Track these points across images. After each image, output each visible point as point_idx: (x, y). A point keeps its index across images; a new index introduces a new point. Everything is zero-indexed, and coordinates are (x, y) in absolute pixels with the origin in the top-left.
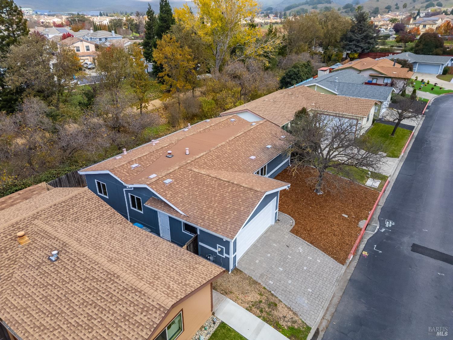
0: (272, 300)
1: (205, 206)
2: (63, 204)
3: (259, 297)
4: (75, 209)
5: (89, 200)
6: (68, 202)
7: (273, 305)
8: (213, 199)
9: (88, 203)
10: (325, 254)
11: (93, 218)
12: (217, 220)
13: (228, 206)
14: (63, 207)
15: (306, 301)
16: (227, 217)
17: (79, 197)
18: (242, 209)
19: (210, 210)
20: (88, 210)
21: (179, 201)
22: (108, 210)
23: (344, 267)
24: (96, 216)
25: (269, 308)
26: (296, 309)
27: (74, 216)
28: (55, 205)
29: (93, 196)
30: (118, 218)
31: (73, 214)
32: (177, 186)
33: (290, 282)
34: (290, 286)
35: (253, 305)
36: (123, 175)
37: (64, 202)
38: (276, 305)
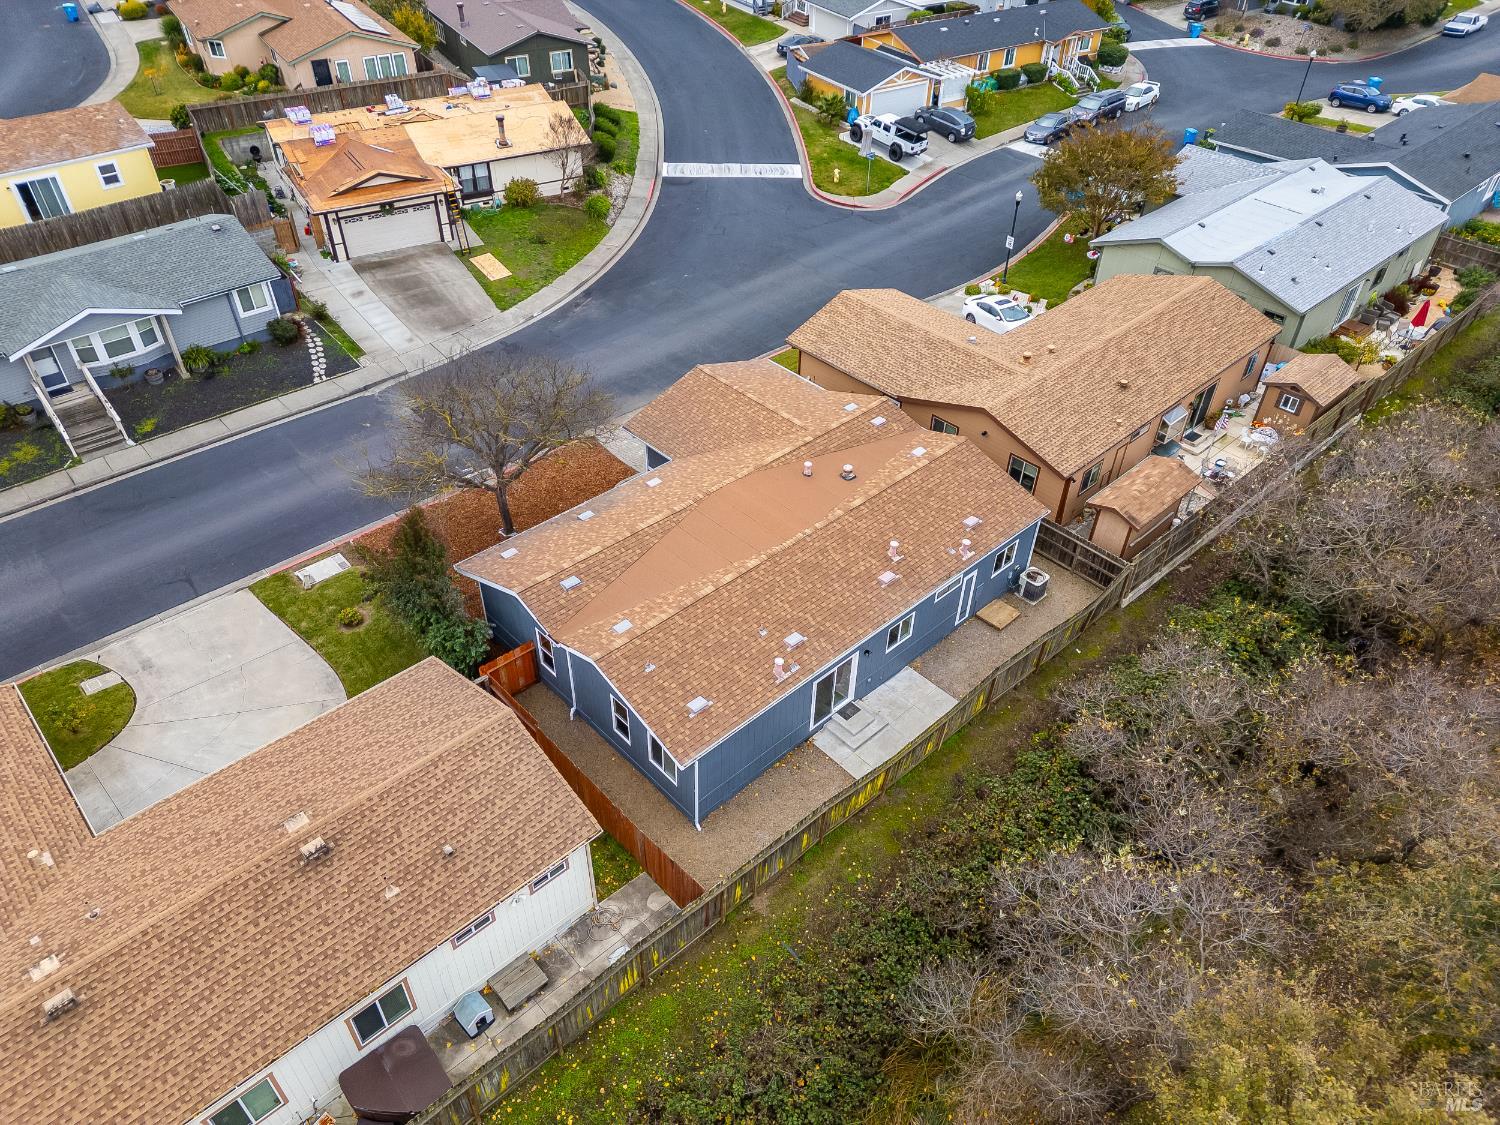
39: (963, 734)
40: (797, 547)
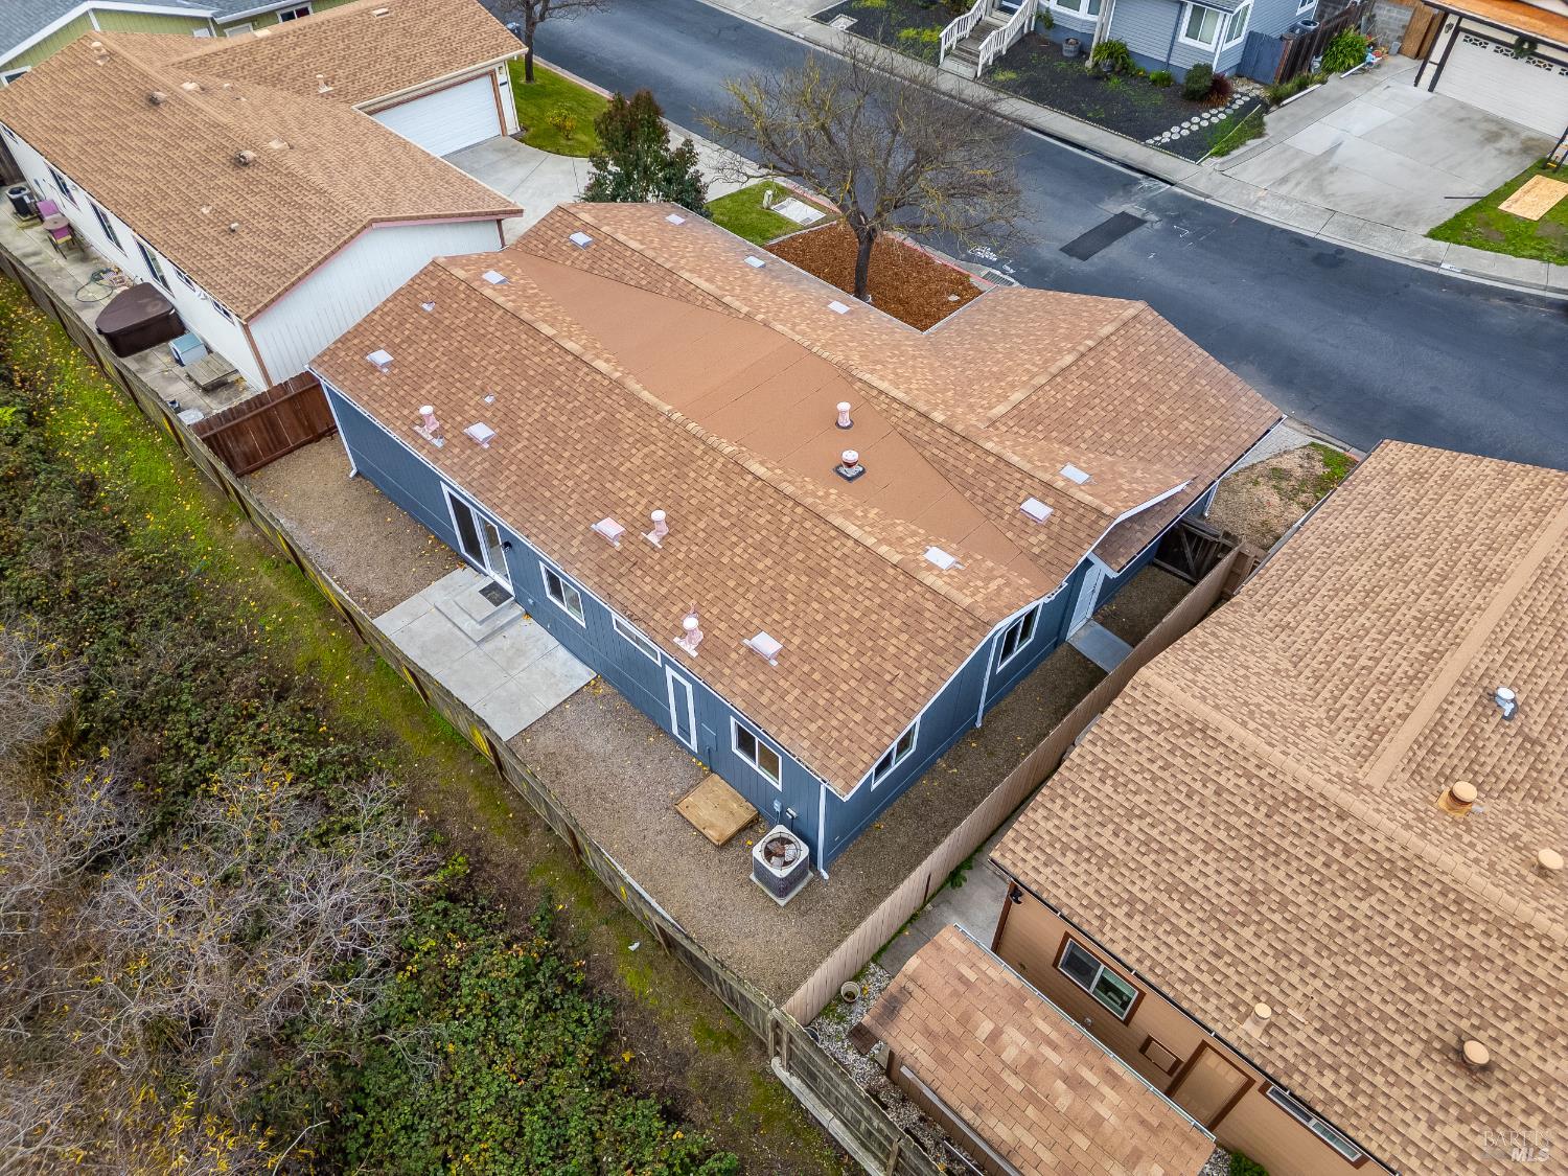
39: (459, 745)
40: (644, 408)
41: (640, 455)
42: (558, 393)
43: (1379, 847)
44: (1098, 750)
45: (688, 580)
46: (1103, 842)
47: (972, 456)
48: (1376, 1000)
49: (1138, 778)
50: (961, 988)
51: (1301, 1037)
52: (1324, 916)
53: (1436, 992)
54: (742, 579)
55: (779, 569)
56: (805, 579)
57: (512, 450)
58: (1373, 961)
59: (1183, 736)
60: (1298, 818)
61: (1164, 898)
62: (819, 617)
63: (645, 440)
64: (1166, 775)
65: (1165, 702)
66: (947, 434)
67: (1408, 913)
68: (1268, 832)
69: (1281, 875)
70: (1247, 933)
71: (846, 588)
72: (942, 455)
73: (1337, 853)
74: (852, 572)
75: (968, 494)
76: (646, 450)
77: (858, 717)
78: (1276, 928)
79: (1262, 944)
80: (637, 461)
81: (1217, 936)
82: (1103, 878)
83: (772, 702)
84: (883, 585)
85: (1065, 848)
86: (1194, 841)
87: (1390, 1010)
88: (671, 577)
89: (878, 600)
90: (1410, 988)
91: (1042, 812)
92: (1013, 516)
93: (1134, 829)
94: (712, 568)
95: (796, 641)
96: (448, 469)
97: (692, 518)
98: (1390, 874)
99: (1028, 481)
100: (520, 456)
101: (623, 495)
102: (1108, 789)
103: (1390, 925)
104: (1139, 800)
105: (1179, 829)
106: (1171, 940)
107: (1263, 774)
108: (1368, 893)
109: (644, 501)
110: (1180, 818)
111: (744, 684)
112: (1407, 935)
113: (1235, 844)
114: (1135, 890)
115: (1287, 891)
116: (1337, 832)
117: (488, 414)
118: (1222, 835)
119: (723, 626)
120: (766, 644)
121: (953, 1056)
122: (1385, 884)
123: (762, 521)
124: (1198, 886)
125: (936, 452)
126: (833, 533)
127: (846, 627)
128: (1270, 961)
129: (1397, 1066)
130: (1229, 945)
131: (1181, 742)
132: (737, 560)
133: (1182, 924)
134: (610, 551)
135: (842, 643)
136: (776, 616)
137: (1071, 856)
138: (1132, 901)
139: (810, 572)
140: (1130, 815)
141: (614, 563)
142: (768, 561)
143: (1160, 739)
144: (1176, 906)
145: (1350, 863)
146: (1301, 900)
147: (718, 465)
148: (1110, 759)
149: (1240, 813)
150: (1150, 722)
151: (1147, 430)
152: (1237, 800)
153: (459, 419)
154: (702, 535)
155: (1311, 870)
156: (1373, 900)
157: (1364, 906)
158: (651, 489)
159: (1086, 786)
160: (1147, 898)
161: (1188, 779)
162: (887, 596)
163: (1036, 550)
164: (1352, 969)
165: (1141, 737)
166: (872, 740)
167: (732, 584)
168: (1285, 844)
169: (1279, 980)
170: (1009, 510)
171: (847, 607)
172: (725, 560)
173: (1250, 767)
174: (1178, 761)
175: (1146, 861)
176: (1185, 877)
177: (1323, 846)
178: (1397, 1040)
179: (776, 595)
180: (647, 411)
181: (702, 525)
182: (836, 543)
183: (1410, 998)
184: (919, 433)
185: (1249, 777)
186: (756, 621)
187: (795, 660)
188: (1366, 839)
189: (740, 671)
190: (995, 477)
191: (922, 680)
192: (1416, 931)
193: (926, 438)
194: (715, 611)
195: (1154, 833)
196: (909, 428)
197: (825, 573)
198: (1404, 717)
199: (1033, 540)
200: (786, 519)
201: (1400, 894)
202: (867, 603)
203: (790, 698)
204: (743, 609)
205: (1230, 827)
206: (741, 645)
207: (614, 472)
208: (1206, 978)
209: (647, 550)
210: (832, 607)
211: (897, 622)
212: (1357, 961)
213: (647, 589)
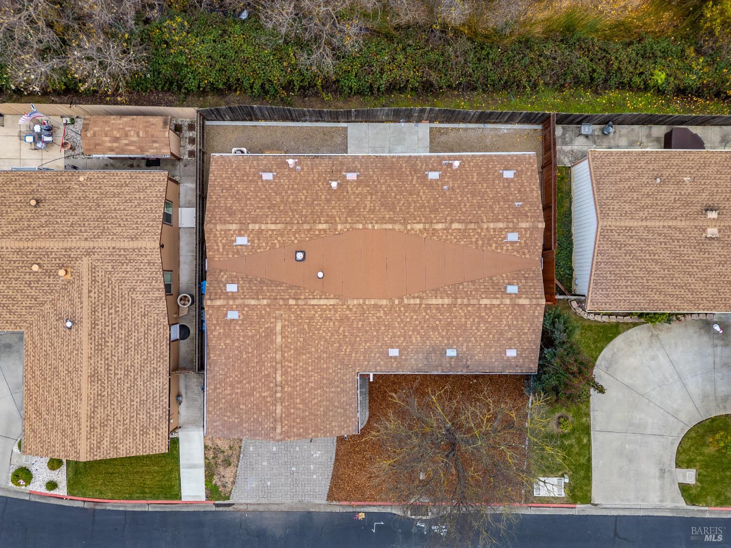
0: (234, 460)
1: (231, 379)
2: (122, 252)
3: (227, 447)
4: (129, 267)
5: (149, 263)
6: (128, 253)
7: (227, 463)
8: (244, 382)
9: (146, 266)
10: (330, 479)
11: (138, 289)
12: (221, 405)
13: (242, 407)
14: (120, 256)
15: (254, 485)
16: (229, 414)
17: (143, 253)
18: (244, 425)
19: (229, 388)
20: (140, 276)
21: (220, 347)
22: (158, 290)
23: (324, 502)
24: (142, 289)
25: (222, 461)
26: (239, 481)
27: (124, 275)
28: (114, 248)
29: (157, 261)
30: (160, 306)
31: (123, 272)
32: (238, 328)
33: (265, 463)
34: (260, 466)
35: (214, 449)
36: (216, 247)
37: (124, 249)
38: (230, 465)
41: (368, 206)
42: (423, 206)
43: (73, 237)
44: (157, 215)
45: (310, 178)
46: (142, 194)
47: (268, 294)
48: (60, 201)
49: (142, 215)
50: (154, 139)
51: (73, 183)
52: (80, 212)
53: (47, 212)
54: (293, 189)
55: (285, 200)
56: (274, 202)
57: (415, 178)
58: (64, 209)
59: (137, 234)
60: (96, 231)
61: (119, 191)
62: (259, 194)
63: (372, 211)
64: (135, 220)
65: (147, 239)
66: (283, 297)
67: (60, 226)
68: (102, 223)
69: (94, 215)
70: (95, 196)
71: (258, 207)
72: (279, 288)
73: (83, 229)
74: (261, 213)
75: (259, 279)
76: (368, 208)
77: (224, 175)
78: (89, 202)
79: (91, 196)
80: (368, 203)
81: (102, 191)
82: (136, 186)
83: (252, 163)
84: (247, 216)
85: (150, 186)
86: (119, 210)
87: (56, 201)
88: (317, 175)
89: (246, 210)
90: (54, 209)
91: (162, 190)
92: (238, 281)
93: (136, 202)
94: (306, 187)
95: (260, 183)
96: (430, 157)
97: (329, 197)
98: (69, 232)
99: (242, 297)
100: (410, 178)
101: (360, 189)
102: (148, 207)
103: (64, 220)
104: (139, 210)
105: (125, 209)
106: (112, 183)
107: (111, 237)
108: (72, 224)
109: (350, 192)
110: (126, 212)
111: (264, 162)
112: (59, 220)
113: (109, 215)
114: (127, 188)
115: (91, 212)
116: (85, 234)
117: (439, 183)
118: (113, 215)
119: (287, 173)
120: (267, 176)
121: (145, 124)
122: (69, 229)
123: (304, 211)
124: (112, 199)
125: (282, 288)
126: (278, 222)
127: (248, 197)
128: (87, 194)
129: (50, 191)
130: (98, 191)
131: (136, 231)
132: (301, 194)
133: (112, 188)
134: (344, 170)
135: (246, 192)
136: (272, 186)
137: (148, 185)
138: (127, 185)
139: (274, 205)
140: (139, 204)
141: (339, 168)
142: (290, 200)
143: (142, 229)
144: (115, 191)
145: (79, 229)
146: (87, 212)
147: (337, 219)
148: (152, 215)
149: (112, 223)
150: (148, 231)
151: (237, 373)
152: (114, 226)
153: (448, 174)
154: (320, 194)
155: (88, 221)
156: (70, 223)
157: (71, 220)
158: (352, 197)
159: (154, 204)
160: (123, 188)
161: (129, 223)
162: (244, 213)
163: (222, 274)
164: (68, 204)
165: (148, 226)
166: (215, 173)
167: (296, 186)
168: (97, 223)
169: (84, 191)
170: (241, 282)
171: (253, 202)
172: (305, 192)
173: (114, 237)
174: (134, 226)
175: (129, 196)
176: (117, 199)
177: (87, 228)
178: (52, 196)
179: (278, 192)
180: (383, 220)
181: (323, 197)
182: (273, 219)
183: (53, 207)
184: (294, 291)
185: (114, 234)
186: (277, 181)
187: (255, 178)
188: (78, 237)
189: (269, 165)
190: (255, 291)
191: (214, 197)
192: (57, 223)
193: (290, 291)
194: (293, 176)
195: (130, 204)
196: (299, 291)
197: (269, 208)
198: (90, 291)
199: (225, 276)
200: (297, 216)
201: (64, 229)
202: (248, 208)
203: (248, 168)
204: (284, 181)
205: (112, 218)
206: (276, 171)
207: (371, 194)
208: (100, 180)
209: (333, 178)
210: (258, 199)
211: (234, 208)
212: (68, 207)
213: (320, 168)
